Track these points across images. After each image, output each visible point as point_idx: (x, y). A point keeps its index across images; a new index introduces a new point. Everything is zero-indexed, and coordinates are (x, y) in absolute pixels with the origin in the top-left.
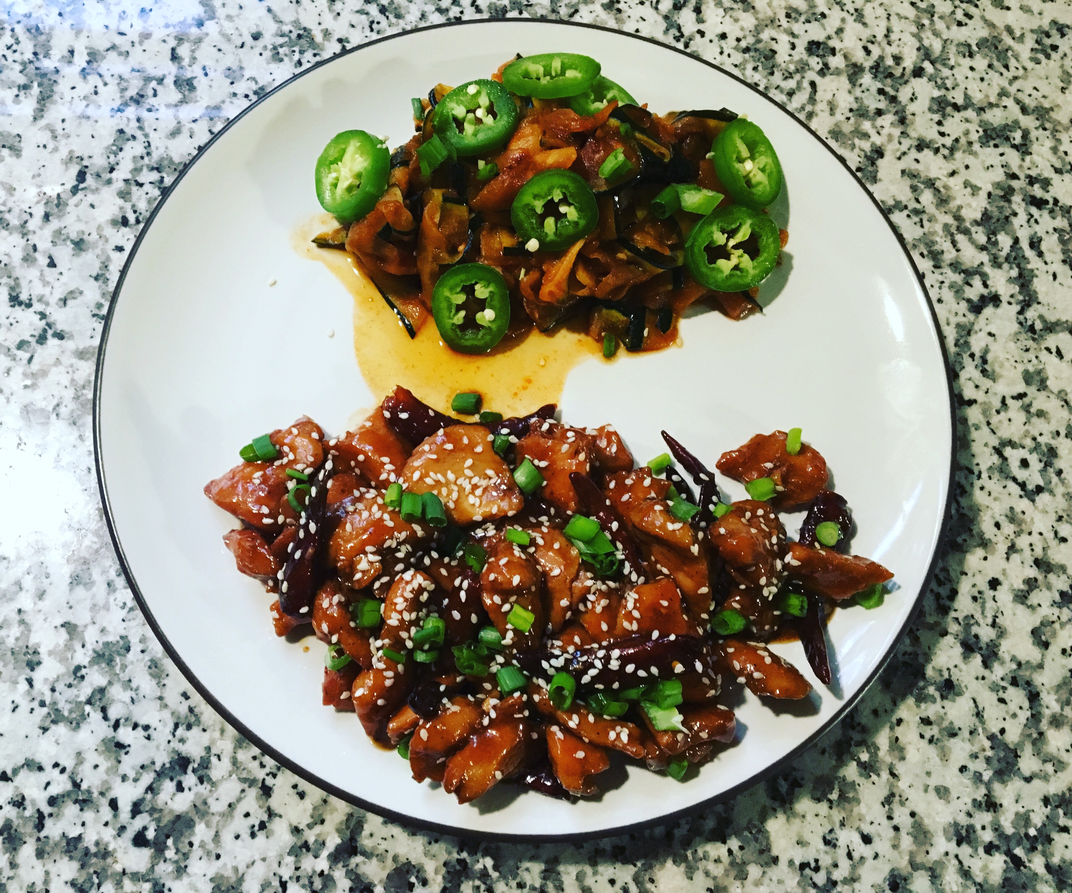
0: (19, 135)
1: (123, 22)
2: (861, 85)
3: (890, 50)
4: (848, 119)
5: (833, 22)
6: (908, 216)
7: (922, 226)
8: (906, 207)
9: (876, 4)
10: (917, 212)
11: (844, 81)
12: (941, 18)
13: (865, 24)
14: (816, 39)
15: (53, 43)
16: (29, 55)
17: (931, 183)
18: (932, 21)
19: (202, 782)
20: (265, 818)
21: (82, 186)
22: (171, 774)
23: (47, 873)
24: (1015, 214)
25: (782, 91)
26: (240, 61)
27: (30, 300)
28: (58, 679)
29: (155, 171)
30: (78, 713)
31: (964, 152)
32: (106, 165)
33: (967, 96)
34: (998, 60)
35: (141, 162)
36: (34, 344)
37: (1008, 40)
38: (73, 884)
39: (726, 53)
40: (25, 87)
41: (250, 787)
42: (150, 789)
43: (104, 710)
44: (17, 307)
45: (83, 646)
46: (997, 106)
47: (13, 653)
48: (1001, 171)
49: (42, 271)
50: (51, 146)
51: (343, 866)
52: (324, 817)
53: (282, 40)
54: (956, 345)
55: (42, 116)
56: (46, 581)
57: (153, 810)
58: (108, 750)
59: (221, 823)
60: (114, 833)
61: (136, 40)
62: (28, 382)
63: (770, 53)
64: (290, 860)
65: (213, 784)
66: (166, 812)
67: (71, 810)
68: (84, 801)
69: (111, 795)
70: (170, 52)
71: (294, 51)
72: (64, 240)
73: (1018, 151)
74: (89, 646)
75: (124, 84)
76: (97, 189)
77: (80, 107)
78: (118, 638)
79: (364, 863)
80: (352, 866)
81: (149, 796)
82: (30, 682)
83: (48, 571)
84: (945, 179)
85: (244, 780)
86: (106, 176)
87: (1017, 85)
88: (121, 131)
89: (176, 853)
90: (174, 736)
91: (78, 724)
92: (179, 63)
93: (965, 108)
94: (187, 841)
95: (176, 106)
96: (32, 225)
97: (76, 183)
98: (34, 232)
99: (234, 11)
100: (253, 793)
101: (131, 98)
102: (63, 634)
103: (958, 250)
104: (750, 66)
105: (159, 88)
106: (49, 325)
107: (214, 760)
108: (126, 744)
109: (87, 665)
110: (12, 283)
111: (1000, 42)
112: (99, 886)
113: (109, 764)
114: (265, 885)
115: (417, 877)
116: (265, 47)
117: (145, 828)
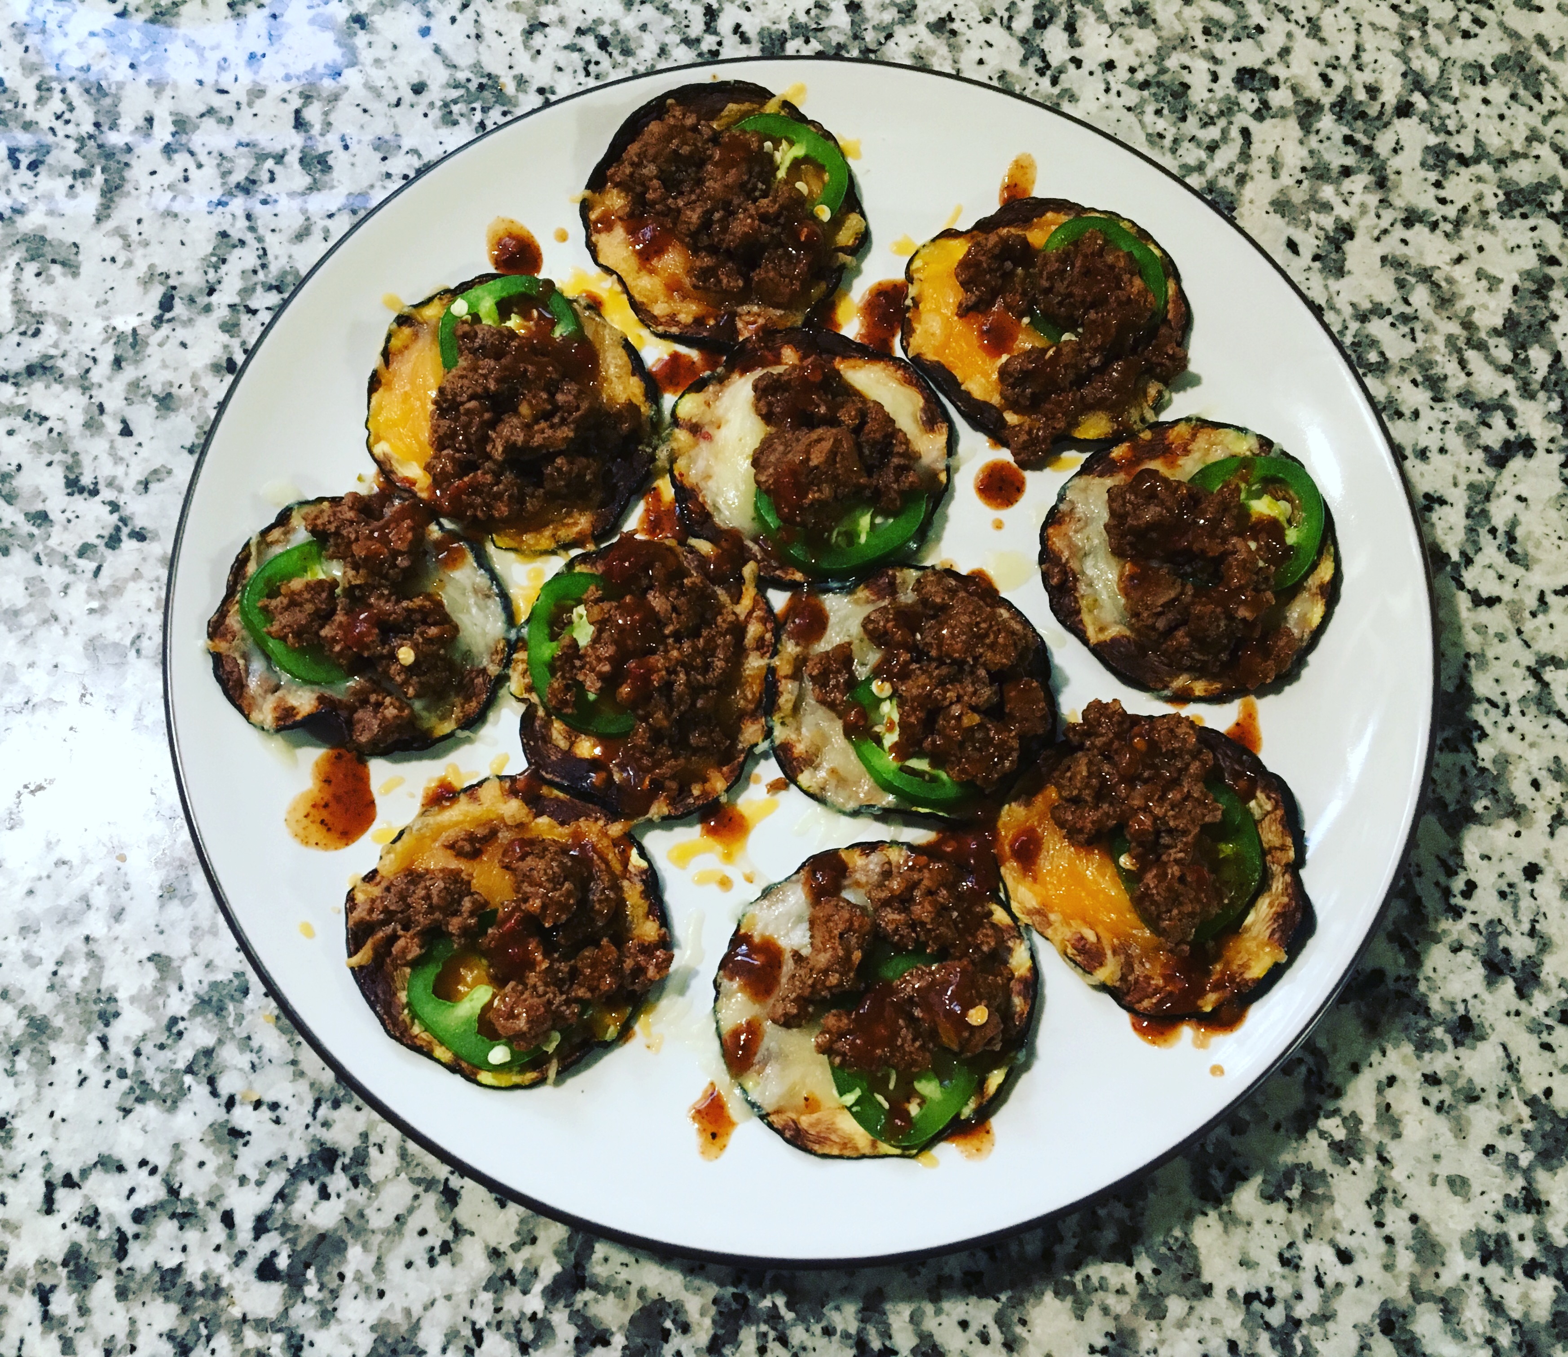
0: (75, 245)
1: (223, 74)
2: (1318, 132)
3: (1361, 78)
4: (1299, 182)
5: (1274, 40)
6: (1393, 325)
7: (1414, 339)
8: (1389, 312)
9: (1339, 9)
10: (1405, 318)
11: (1292, 127)
12: (1437, 26)
13: (1323, 41)
14: (1249, 64)
15: (122, 108)
16: (87, 128)
17: (1426, 275)
18: (1424, 33)
19: (356, 1185)
20: (449, 1235)
21: (168, 316)
22: (310, 1174)
23: (132, 1321)
24: (1555, 318)
25: (1199, 145)
26: (395, 126)
27: (96, 484)
28: (144, 1038)
29: (275, 292)
30: (175, 1087)
31: (1475, 226)
32: (204, 285)
33: (1478, 143)
34: (1526, 88)
35: (255, 279)
36: (102, 548)
37: (1540, 57)
38: (170, 1336)
39: (1113, 91)
40: (83, 174)
41: (426, 1191)
42: (281, 1196)
43: (211, 1081)
44: (76, 496)
45: (181, 988)
46: (1525, 156)
47: (78, 1000)
48: (1533, 252)
49: (112, 441)
50: (121, 259)
51: (566, 1306)
52: (536, 1234)
53: (455, 94)
54: (1468, 516)
55: (109, 216)
56: (125, 895)
57: (285, 1228)
58: (219, 1140)
59: (385, 1245)
60: (229, 1261)
61: (244, 100)
62: (95, 605)
63: (1180, 89)
64: (487, 1297)
65: (374, 1188)
66: (305, 1229)
67: (166, 1228)
68: (186, 1215)
69: (225, 1205)
70: (292, 116)
71: (474, 109)
72: (143, 396)
73: (1558, 223)
74: (188, 988)
75: (227, 165)
76: (190, 320)
77: (163, 200)
78: (231, 976)
79: (596, 1301)
80: (578, 1305)
81: (279, 1206)
82: (104, 1041)
83: (128, 879)
84: (1447, 268)
85: (417, 1182)
86: (203, 300)
87: (1555, 123)
88: (224, 235)
89: (320, 1290)
90: (314, 1117)
91: (175, 1102)
92: (307, 131)
93: (1477, 160)
94: (335, 1272)
95: (303, 194)
96: (95, 376)
97: (159, 312)
98: (100, 386)
99: (384, 53)
100: (431, 1199)
101: (238, 185)
102: (151, 971)
103: (1469, 374)
104: (1150, 109)
105: (277, 169)
106: (124, 520)
107: (373, 1152)
108: (245, 1130)
109: (186, 1015)
110: (70, 461)
111: (1528, 60)
112: (209, 1338)
113: (221, 1161)
114: (451, 1336)
115: (674, 1321)
116: (432, 105)
117: (274, 1254)
